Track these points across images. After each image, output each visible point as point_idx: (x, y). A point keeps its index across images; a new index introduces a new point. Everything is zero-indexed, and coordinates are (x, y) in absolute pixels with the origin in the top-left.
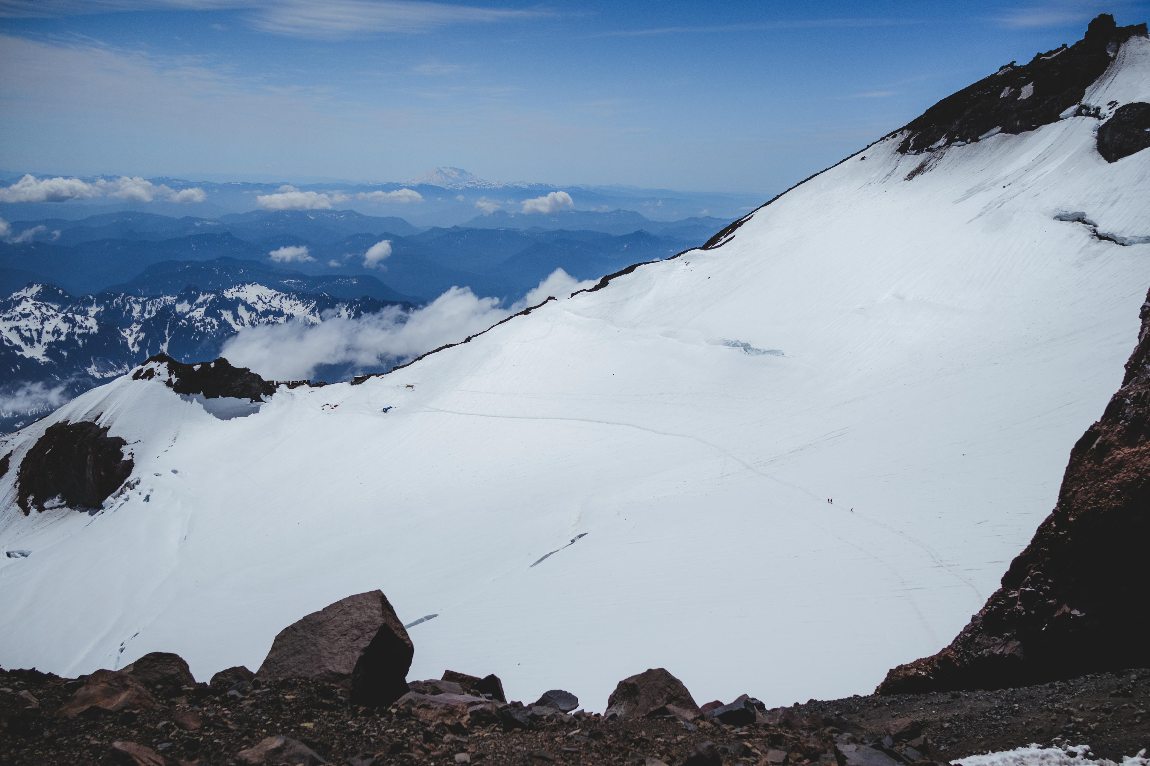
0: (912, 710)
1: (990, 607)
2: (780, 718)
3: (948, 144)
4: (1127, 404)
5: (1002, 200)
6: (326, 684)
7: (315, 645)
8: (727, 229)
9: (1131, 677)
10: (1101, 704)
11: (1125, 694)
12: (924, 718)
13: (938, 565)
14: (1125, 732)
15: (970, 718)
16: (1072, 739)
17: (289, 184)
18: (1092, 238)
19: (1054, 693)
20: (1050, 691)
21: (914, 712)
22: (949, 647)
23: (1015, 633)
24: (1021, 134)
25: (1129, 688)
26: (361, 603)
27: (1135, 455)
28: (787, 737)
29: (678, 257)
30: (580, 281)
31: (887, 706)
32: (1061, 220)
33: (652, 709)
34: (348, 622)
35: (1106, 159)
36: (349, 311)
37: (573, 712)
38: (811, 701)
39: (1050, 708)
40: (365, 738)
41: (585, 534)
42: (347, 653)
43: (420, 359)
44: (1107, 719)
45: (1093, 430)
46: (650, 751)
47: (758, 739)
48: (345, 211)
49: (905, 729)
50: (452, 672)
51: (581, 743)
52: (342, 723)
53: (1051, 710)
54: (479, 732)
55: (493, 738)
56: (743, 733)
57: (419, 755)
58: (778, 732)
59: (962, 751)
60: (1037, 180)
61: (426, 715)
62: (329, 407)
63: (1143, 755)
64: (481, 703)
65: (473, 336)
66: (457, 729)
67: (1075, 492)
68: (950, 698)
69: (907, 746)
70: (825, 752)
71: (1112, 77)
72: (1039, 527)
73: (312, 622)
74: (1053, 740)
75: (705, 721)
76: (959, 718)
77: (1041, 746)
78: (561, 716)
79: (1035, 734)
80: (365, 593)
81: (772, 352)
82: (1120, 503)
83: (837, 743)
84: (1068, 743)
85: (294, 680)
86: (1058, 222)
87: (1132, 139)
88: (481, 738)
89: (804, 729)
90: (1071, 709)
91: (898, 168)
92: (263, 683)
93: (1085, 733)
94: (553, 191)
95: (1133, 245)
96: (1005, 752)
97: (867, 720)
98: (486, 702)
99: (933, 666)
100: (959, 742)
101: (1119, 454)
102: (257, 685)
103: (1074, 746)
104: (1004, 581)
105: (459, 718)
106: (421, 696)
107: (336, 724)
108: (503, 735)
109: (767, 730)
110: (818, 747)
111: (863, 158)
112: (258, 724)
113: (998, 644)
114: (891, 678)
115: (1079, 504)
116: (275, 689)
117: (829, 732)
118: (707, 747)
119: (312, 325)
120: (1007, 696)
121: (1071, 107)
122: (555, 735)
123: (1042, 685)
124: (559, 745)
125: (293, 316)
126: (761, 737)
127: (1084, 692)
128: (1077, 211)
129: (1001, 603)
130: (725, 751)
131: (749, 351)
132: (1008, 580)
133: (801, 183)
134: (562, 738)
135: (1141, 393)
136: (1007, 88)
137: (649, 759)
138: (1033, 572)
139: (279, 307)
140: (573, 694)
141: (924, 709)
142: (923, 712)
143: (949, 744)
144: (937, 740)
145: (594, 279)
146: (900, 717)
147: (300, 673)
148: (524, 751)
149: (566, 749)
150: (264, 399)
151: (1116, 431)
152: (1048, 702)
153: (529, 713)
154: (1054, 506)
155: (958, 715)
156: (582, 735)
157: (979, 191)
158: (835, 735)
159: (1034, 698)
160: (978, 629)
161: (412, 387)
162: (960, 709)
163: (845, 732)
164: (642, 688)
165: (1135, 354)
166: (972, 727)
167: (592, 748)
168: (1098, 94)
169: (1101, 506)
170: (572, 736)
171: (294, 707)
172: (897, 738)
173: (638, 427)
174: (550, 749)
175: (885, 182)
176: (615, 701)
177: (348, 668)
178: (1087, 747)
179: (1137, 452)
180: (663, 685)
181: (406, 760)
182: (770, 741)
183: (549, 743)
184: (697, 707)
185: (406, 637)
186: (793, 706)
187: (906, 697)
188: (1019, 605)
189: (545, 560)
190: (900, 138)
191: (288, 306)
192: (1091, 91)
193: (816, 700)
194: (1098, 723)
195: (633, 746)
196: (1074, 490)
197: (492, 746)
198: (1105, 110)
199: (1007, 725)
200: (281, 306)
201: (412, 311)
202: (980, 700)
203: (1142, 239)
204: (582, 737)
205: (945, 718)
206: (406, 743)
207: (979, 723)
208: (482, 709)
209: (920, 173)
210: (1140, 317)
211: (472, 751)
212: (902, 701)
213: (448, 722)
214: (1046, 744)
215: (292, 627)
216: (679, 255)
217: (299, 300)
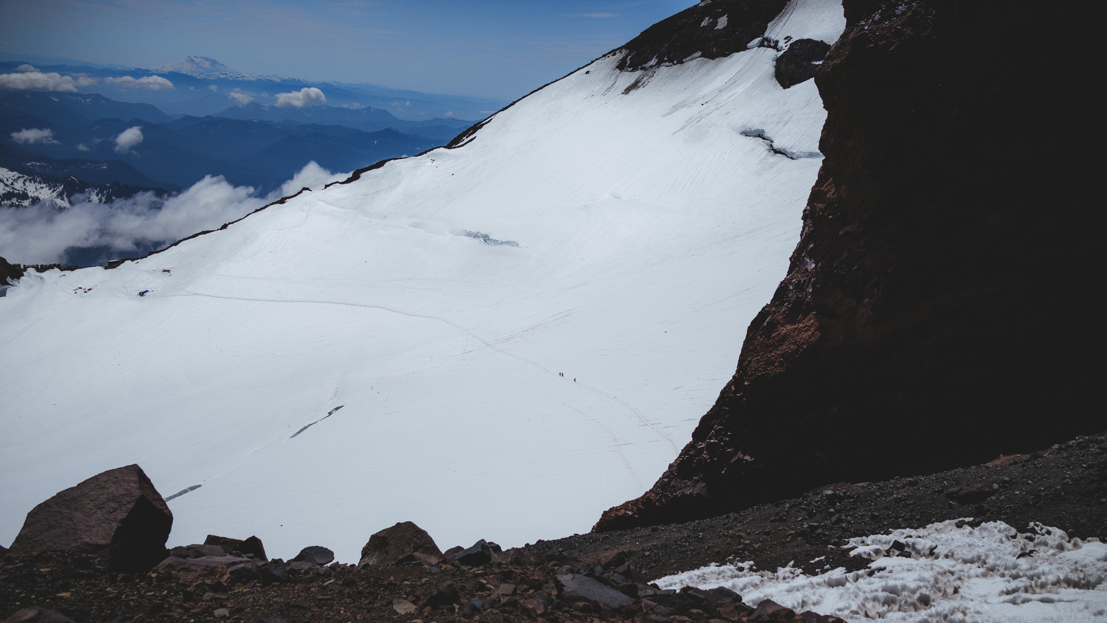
0: (620, 544)
1: (683, 456)
2: (512, 557)
3: (658, 64)
4: (791, 290)
5: (700, 116)
6: (84, 555)
7: (70, 519)
8: (469, 130)
9: (785, 506)
10: (763, 528)
11: (781, 520)
12: (630, 549)
13: (644, 424)
14: (780, 549)
15: (665, 546)
16: (741, 558)
17: (28, 64)
18: (769, 152)
19: (729, 522)
20: (726, 521)
21: (622, 544)
22: (651, 490)
23: (702, 476)
24: (717, 59)
25: (784, 515)
26: (117, 478)
27: (795, 331)
28: (517, 572)
29: (425, 155)
30: (333, 173)
31: (600, 541)
32: (746, 136)
33: (400, 557)
34: (104, 496)
35: (781, 86)
36: (100, 196)
37: (329, 565)
38: (539, 542)
39: (726, 534)
40: (124, 602)
41: (341, 407)
42: (104, 525)
43: (176, 244)
44: (767, 540)
45: (765, 311)
46: (398, 594)
47: (492, 576)
48: (93, 95)
49: (613, 559)
50: (214, 536)
51: (334, 591)
52: (101, 590)
53: (726, 536)
54: (239, 589)
55: (252, 593)
56: (479, 572)
57: (179, 613)
58: (509, 568)
59: (659, 573)
60: (728, 100)
61: (187, 577)
62: (82, 291)
63: (791, 565)
64: (241, 562)
65: (230, 223)
66: (217, 587)
67: (750, 362)
68: (650, 532)
69: (614, 572)
70: (547, 582)
71: (788, 15)
72: (722, 390)
73: (67, 498)
74: (727, 559)
75: (447, 564)
76: (657, 547)
77: (719, 564)
78: (317, 569)
79: (714, 556)
80: (121, 468)
81: (508, 243)
82: (782, 370)
83: (557, 574)
84: (738, 561)
85: (49, 553)
86: (743, 137)
87: (802, 70)
88: (240, 594)
89: (531, 565)
90: (741, 534)
91: (617, 83)
92: (16, 559)
93: (750, 552)
94: (306, 87)
95: (800, 159)
96: (691, 571)
97: (585, 554)
98: (246, 561)
99: (638, 507)
100: (656, 566)
101: (783, 330)
102: (9, 561)
103: (742, 563)
104: (694, 435)
105: (219, 577)
106: (181, 560)
107: (94, 591)
108: (262, 589)
109: (499, 568)
110: (542, 579)
111: (588, 72)
112: (11, 598)
113: (689, 486)
114: (604, 519)
115: (752, 371)
116: (29, 563)
117: (552, 566)
118: (447, 586)
119: (61, 209)
120: (694, 527)
121: (756, 39)
122: (311, 586)
123: (720, 517)
124: (314, 595)
125: (39, 200)
126: (495, 574)
127: (751, 520)
128: (758, 128)
129: (691, 453)
130: (463, 588)
131: (488, 242)
132: (697, 434)
133: (535, 91)
134: (318, 588)
135: (801, 281)
136: (707, 18)
137: (396, 600)
138: (716, 427)
139: (23, 190)
140: (329, 549)
141: (630, 542)
142: (629, 544)
143: (649, 569)
144: (639, 566)
145: (347, 172)
146: (611, 550)
147: (55, 546)
148: (282, 602)
149: (321, 597)
150: (10, 283)
151: (782, 311)
152: (724, 530)
153: (288, 568)
154: (734, 373)
155: (656, 545)
156: (336, 584)
157: (682, 107)
158: (556, 568)
159: (715, 527)
160: (674, 474)
161: (169, 271)
162: (658, 540)
163: (565, 565)
164: (392, 539)
165: (798, 249)
166: (666, 553)
167: (345, 595)
168: (778, 29)
169: (769, 372)
170: (327, 586)
171: (49, 579)
172: (606, 567)
173: (388, 310)
174: (306, 599)
175: (606, 94)
176: (367, 552)
177: (106, 539)
178: (752, 562)
179: (796, 328)
180: (410, 536)
181: (166, 619)
182: (502, 577)
183: (305, 593)
184: (441, 552)
185: (164, 507)
186: (524, 547)
187: (616, 533)
188: (705, 454)
189: (305, 431)
190: (619, 56)
191: (32, 189)
192: (772, 26)
193: (543, 540)
194: (760, 544)
195: (382, 590)
196: (749, 359)
197: (251, 600)
198: (782, 44)
199: (693, 550)
200: (25, 189)
201: (167, 197)
202: (673, 531)
203: (806, 154)
204: (335, 585)
205: (646, 548)
206: (166, 604)
207: (672, 550)
208: (242, 568)
209: (635, 89)
210: (802, 219)
211: (231, 606)
212: (613, 537)
213: (208, 582)
214: (722, 562)
215: (45, 503)
216: (426, 152)
217: (44, 183)
